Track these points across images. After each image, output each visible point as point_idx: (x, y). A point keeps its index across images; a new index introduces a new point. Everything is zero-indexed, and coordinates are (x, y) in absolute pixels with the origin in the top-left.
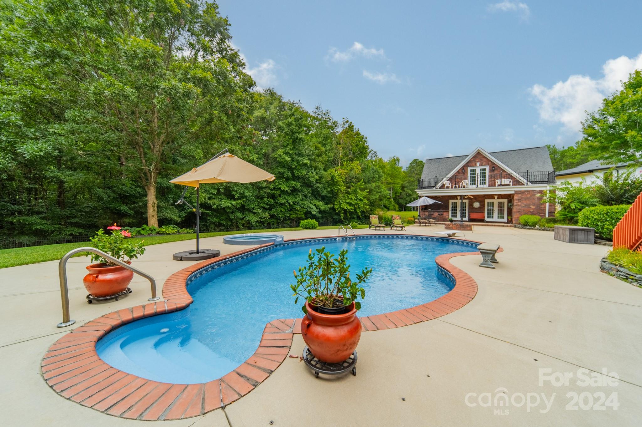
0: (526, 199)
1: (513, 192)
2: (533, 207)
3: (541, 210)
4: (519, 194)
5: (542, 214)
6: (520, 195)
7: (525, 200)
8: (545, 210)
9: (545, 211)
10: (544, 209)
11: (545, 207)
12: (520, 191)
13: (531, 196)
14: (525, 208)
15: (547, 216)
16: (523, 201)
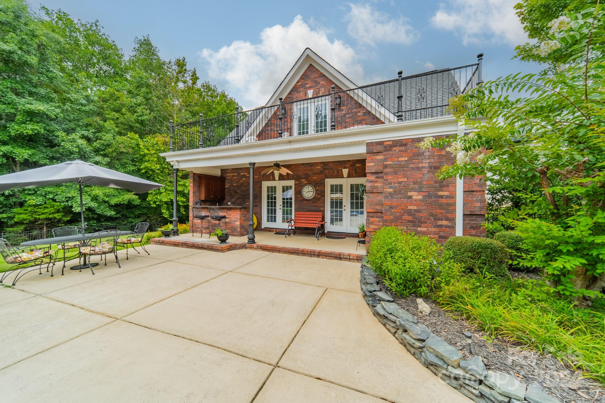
0: (399, 169)
1: (362, 150)
2: (416, 196)
3: (441, 206)
4: (378, 153)
5: (445, 223)
6: (380, 157)
7: (396, 173)
8: (451, 207)
9: (454, 210)
10: (448, 205)
11: (453, 196)
12: (381, 143)
13: (410, 160)
14: (395, 201)
15: (459, 232)
16: (389, 177)
